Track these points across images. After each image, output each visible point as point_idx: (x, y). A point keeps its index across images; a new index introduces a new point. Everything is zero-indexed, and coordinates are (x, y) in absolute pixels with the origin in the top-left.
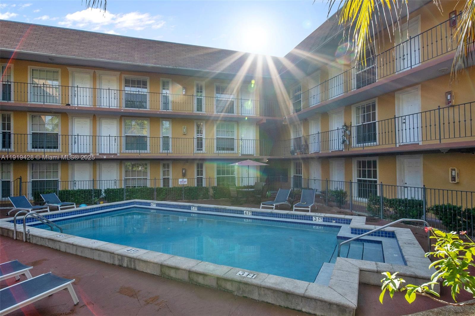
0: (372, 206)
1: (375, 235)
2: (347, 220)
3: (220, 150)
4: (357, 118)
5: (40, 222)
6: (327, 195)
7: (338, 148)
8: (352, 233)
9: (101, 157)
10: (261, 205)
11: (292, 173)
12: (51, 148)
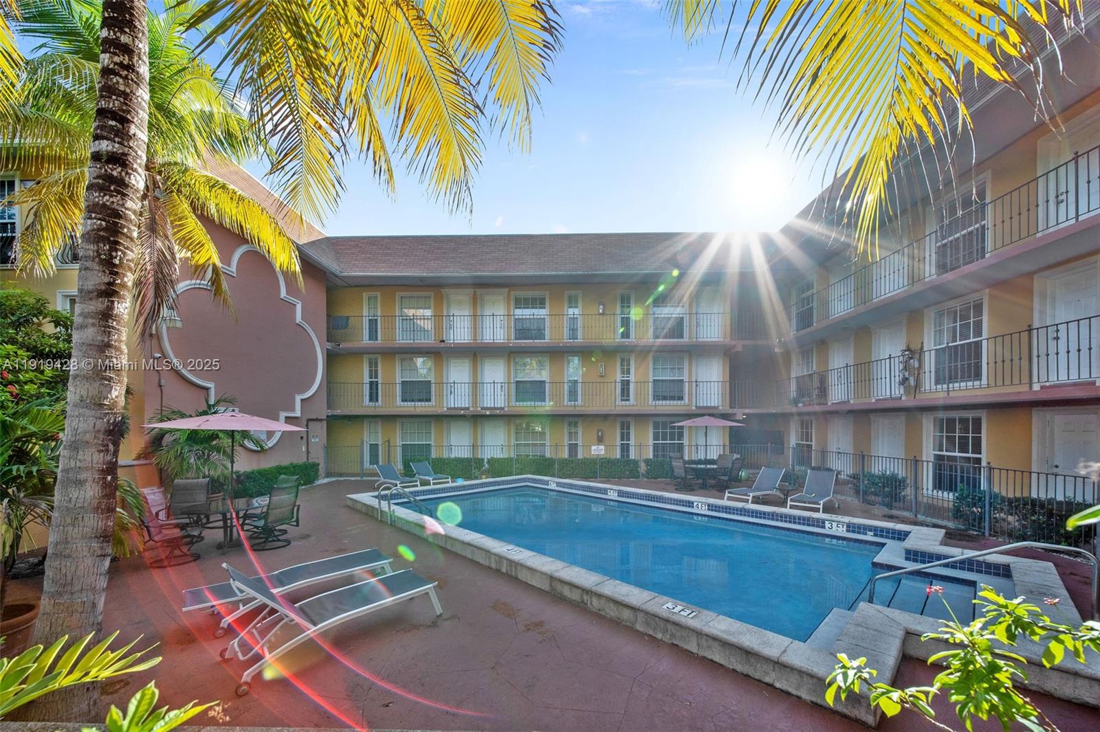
0: (965, 509)
1: (961, 568)
2: (900, 532)
3: (659, 400)
4: (938, 334)
5: (406, 500)
6: (863, 482)
7: (888, 394)
8: (907, 559)
9: (483, 412)
10: (727, 494)
11: (793, 440)
12: (423, 401)
